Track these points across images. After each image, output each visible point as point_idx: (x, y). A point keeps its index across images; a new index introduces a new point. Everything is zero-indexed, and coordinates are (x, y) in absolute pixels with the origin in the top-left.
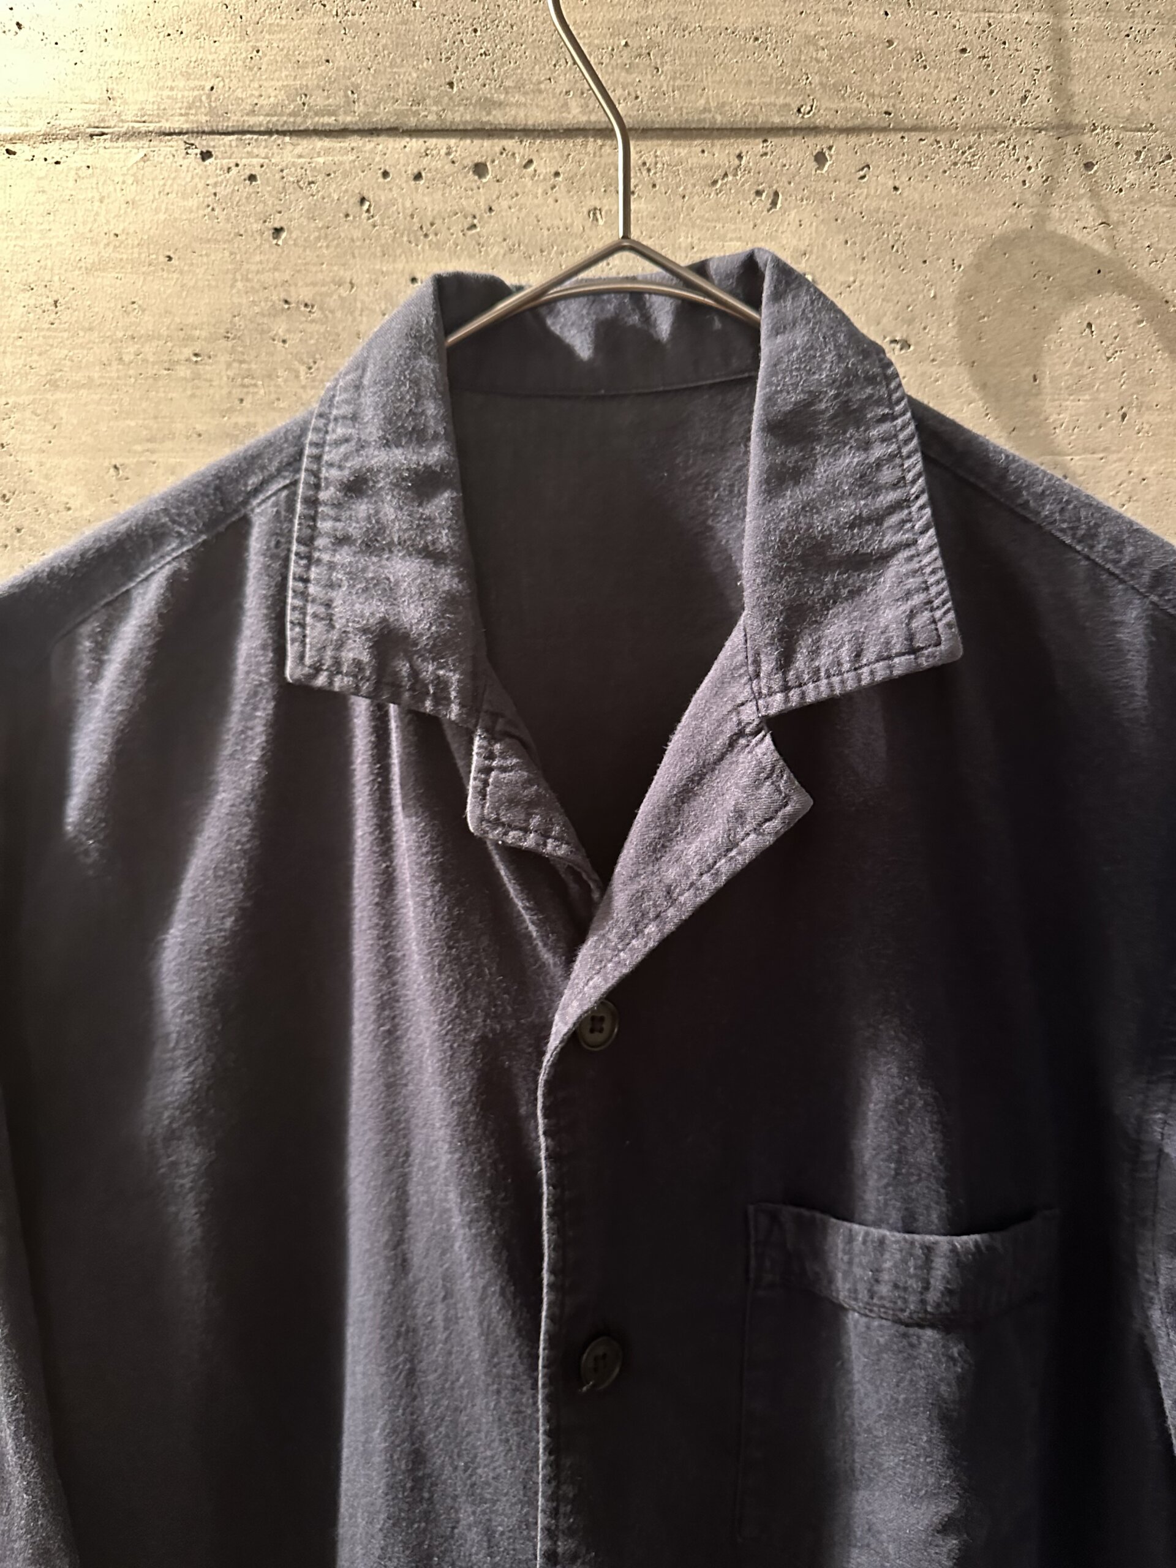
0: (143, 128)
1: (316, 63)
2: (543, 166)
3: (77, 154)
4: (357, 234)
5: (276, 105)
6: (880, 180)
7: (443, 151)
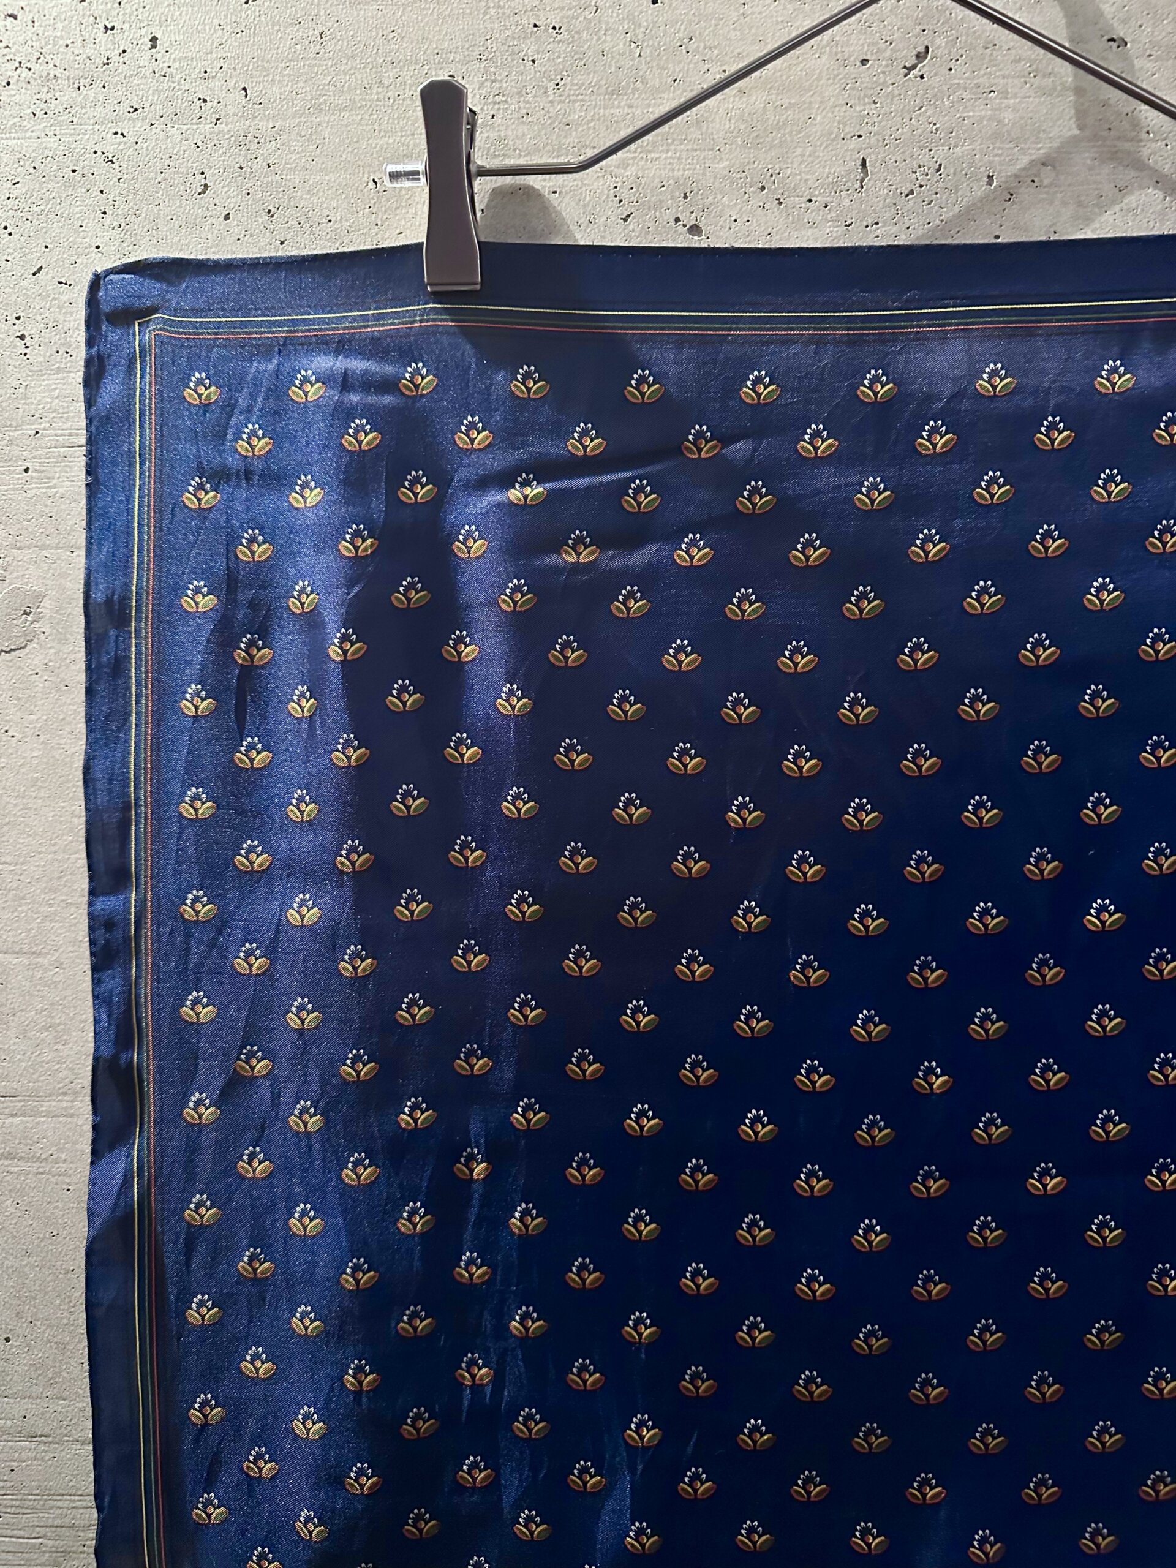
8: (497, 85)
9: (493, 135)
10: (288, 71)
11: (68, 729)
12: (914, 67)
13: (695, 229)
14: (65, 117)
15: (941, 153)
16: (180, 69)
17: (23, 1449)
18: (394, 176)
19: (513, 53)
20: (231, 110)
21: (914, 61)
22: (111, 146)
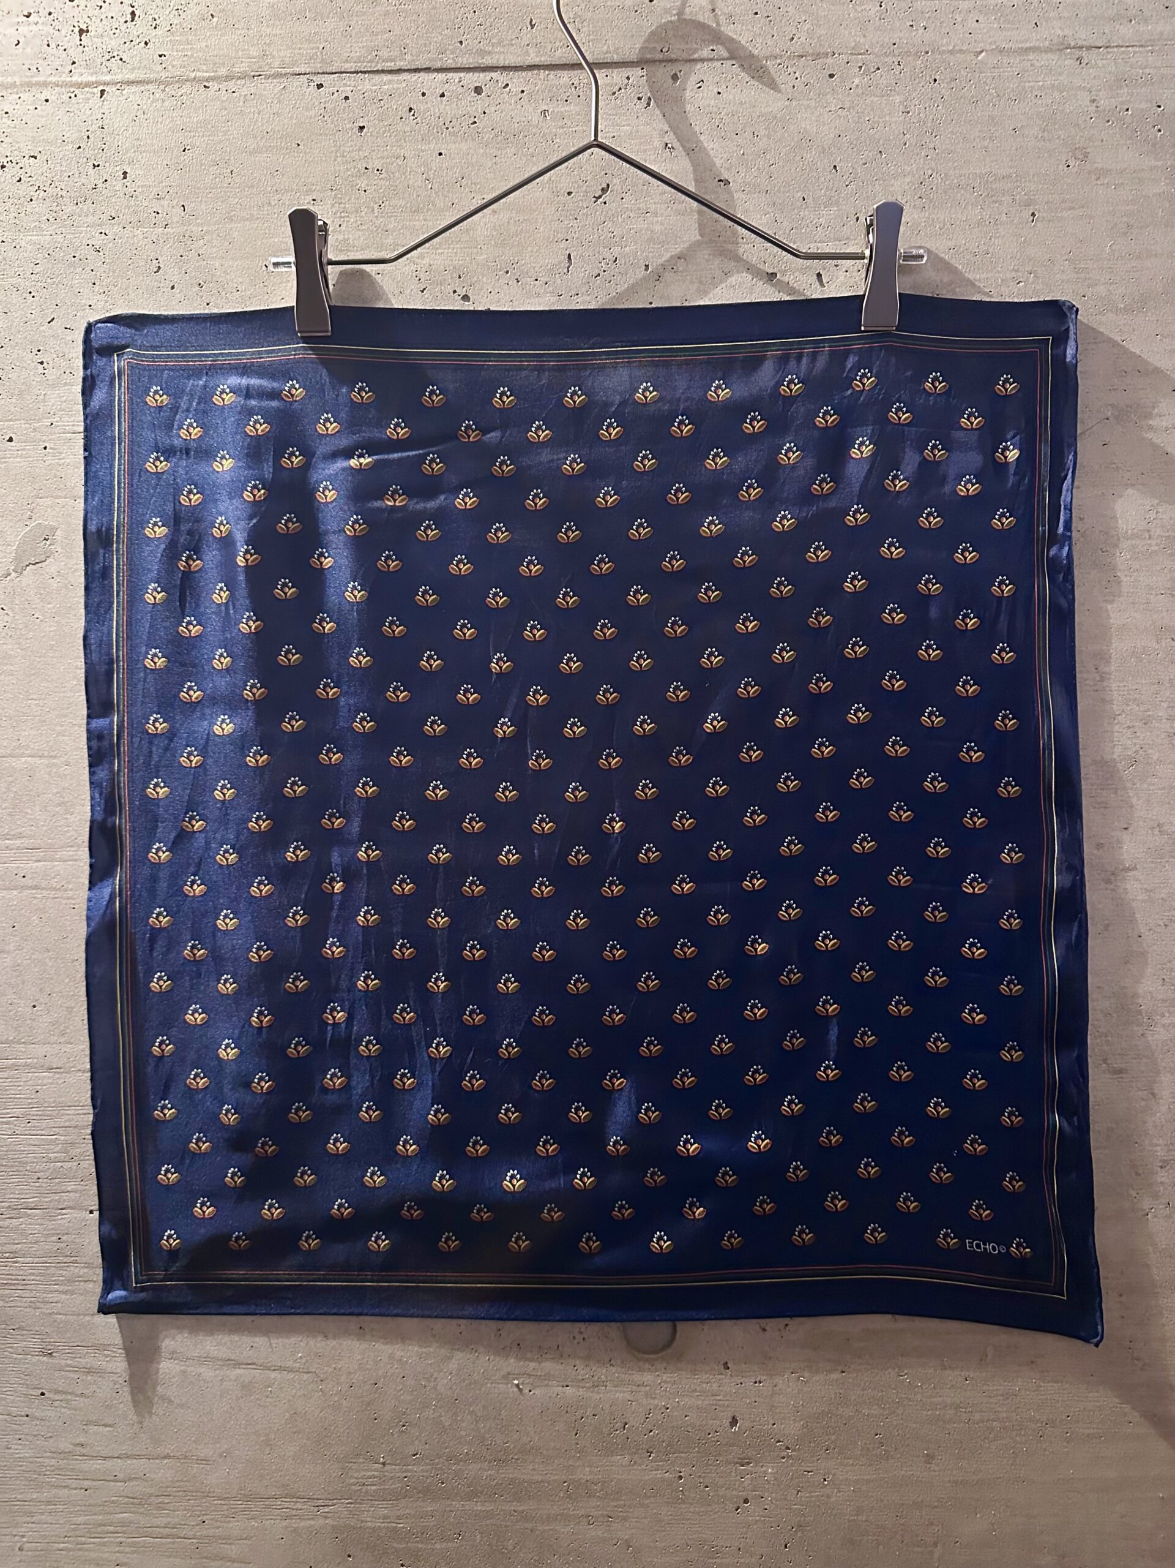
0: (283, 71)
1: (383, 32)
2: (514, 88)
3: (246, 88)
4: (408, 129)
5: (360, 57)
6: (709, 90)
7: (457, 80)
8: (342, 206)
9: (341, 237)
10: (210, 195)
11: (73, 613)
12: (600, 197)
13: (466, 298)
14: (69, 222)
15: (616, 250)
16: (142, 193)
17: (44, 1077)
18: (276, 265)
19: (352, 186)
20: (175, 219)
21: (600, 193)
22: (98, 241)
